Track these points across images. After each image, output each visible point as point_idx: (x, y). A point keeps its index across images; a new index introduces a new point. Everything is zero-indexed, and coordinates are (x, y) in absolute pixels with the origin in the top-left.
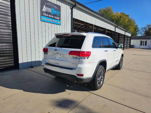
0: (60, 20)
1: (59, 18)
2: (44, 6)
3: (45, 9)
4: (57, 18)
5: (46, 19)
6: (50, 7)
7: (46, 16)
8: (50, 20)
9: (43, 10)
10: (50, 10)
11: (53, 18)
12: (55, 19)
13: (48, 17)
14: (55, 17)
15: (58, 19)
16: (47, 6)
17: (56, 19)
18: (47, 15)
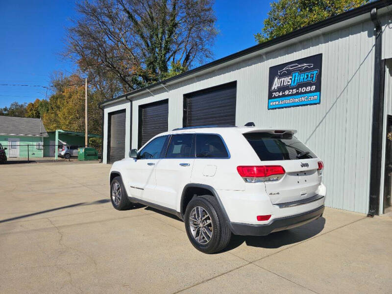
0: (318, 89)
1: (314, 88)
2: (276, 79)
3: (277, 83)
4: (308, 89)
5: (277, 103)
6: (289, 73)
7: (279, 97)
8: (288, 101)
9: (273, 88)
10: (287, 81)
11: (297, 94)
12: (302, 93)
13: (284, 96)
14: (303, 90)
15: (311, 92)
16: (280, 77)
17: (306, 93)
18: (281, 94)
